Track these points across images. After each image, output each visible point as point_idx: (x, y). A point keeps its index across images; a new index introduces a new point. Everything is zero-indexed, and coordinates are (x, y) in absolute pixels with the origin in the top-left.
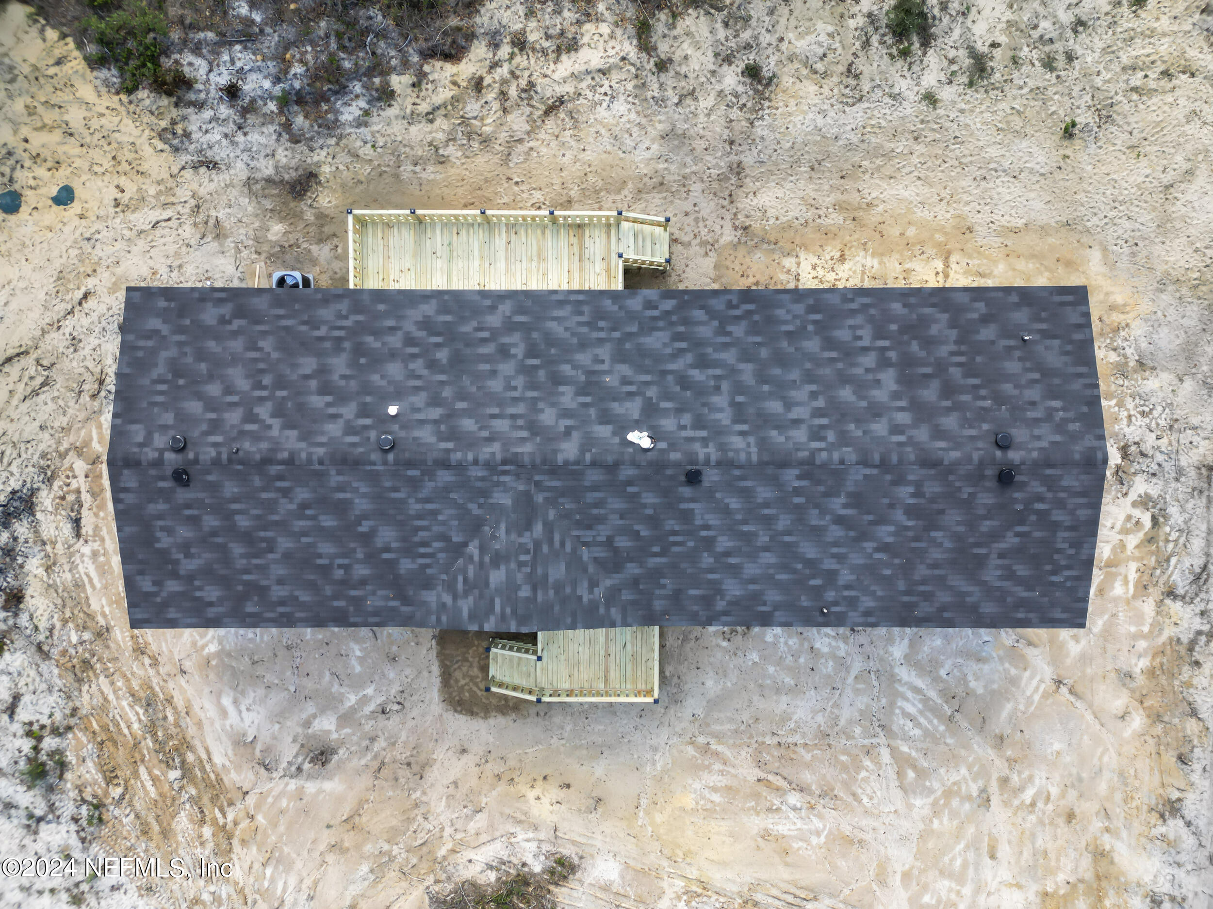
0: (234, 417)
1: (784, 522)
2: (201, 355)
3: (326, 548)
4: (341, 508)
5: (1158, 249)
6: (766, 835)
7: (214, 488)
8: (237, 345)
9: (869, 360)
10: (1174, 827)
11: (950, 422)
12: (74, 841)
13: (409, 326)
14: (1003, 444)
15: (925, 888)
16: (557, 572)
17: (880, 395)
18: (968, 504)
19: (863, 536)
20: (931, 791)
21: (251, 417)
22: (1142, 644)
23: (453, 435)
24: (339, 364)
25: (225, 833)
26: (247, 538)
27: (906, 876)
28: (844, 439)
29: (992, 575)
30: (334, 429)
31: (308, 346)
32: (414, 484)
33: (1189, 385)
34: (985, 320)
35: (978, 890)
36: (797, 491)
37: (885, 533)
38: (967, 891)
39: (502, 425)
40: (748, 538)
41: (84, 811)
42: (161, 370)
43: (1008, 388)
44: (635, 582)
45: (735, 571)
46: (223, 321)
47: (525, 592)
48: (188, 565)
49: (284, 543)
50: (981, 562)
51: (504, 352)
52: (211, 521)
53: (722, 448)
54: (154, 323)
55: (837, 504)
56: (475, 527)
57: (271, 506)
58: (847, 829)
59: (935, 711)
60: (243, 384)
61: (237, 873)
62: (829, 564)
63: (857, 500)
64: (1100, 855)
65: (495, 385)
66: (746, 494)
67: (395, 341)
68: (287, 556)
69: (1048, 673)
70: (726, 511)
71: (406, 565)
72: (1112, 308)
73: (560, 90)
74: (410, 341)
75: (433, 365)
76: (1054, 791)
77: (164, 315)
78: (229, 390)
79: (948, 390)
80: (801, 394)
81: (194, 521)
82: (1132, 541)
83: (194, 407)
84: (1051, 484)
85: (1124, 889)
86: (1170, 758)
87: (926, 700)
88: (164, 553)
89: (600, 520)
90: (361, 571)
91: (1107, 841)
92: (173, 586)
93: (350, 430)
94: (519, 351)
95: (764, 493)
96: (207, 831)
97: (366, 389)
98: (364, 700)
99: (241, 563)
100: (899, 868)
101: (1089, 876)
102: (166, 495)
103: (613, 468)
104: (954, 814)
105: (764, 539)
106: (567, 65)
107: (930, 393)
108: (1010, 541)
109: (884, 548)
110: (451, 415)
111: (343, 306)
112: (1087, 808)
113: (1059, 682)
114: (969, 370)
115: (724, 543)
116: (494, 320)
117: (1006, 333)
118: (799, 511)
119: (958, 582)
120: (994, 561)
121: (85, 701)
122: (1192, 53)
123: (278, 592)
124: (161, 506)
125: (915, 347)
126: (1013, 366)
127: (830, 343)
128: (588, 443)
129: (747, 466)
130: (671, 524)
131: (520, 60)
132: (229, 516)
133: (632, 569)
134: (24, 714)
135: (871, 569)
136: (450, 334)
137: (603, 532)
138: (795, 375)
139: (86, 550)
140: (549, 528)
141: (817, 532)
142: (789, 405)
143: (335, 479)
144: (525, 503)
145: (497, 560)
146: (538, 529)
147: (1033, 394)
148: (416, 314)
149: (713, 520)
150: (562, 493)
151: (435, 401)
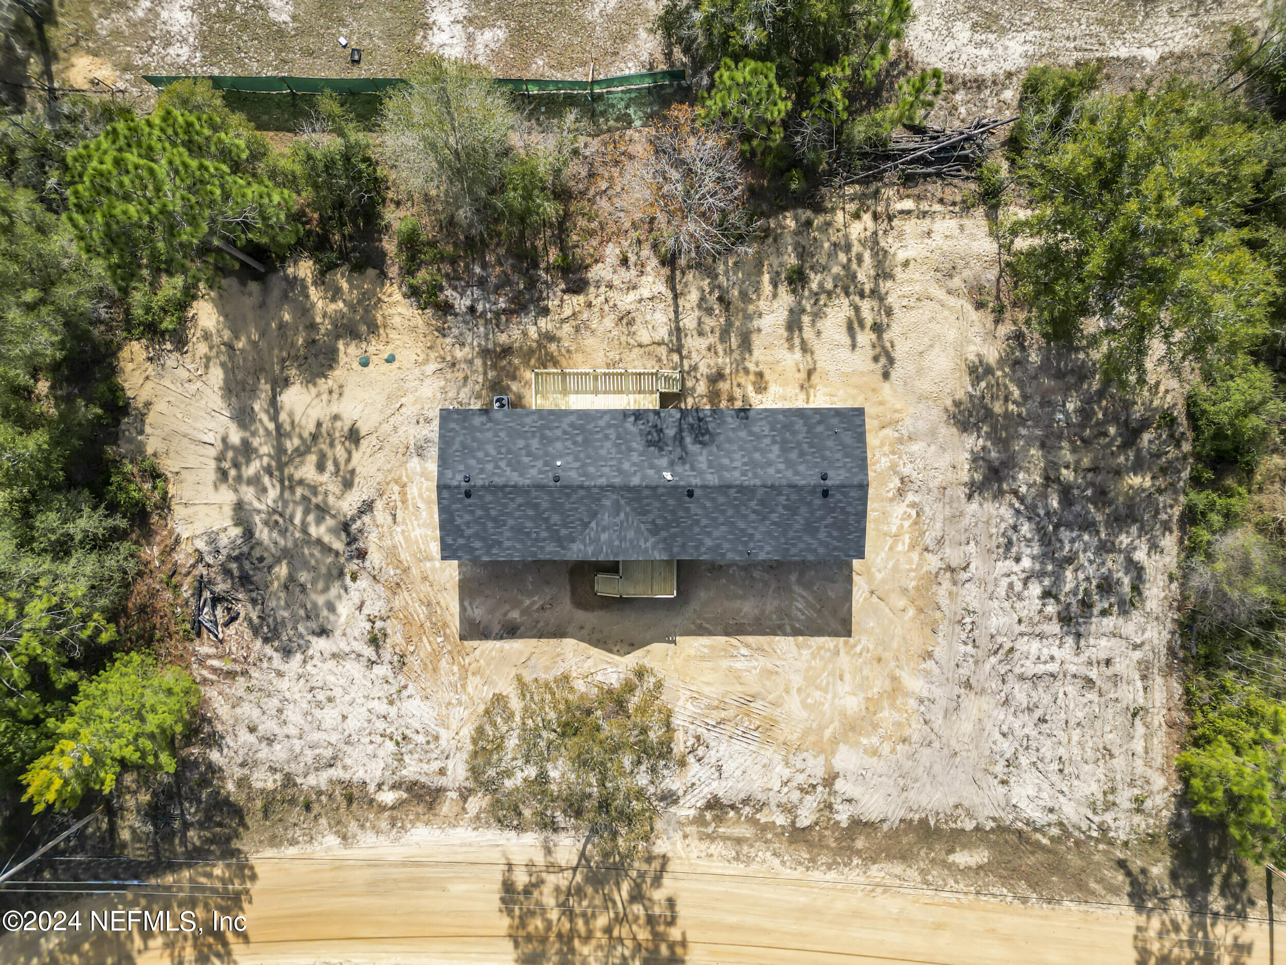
0: (490, 467)
1: (730, 512)
2: (474, 439)
3: (529, 524)
4: (536, 506)
5: (917, 383)
6: (730, 669)
7: (481, 498)
8: (489, 435)
9: (768, 441)
10: (930, 664)
11: (802, 468)
12: (390, 674)
13: (565, 426)
14: (824, 477)
15: (808, 695)
16: (631, 534)
17: (772, 456)
18: (810, 504)
19: (765, 518)
20: (810, 647)
21: (497, 467)
22: (913, 574)
23: (585, 474)
24: (535, 443)
25: (464, 669)
26: (495, 520)
27: (799, 690)
28: (756, 476)
29: (822, 535)
30: (534, 472)
31: (521, 435)
32: (568, 496)
33: (933, 448)
34: (819, 423)
35: (834, 697)
36: (735, 499)
37: (774, 517)
38: (829, 696)
39: (606, 470)
40: (715, 519)
41: (396, 658)
42: (457, 446)
43: (828, 453)
44: (665, 540)
45: (709, 534)
46: (483, 424)
47: (617, 543)
48: (469, 532)
49: (511, 522)
50: (817, 530)
51: (607, 437)
52: (479, 513)
53: (703, 479)
54: (453, 425)
55: (753, 504)
56: (594, 515)
57: (505, 506)
58: (770, 666)
59: (812, 607)
60: (493, 452)
61: (470, 689)
62: (750, 531)
63: (762, 502)
64: (894, 679)
65: (603, 452)
66: (713, 500)
67: (558, 433)
68: (512, 528)
69: (866, 587)
70: (705, 508)
71: (563, 532)
72: (896, 411)
73: (628, 308)
74: (565, 433)
75: (575, 443)
76: (871, 647)
77: (457, 421)
78: (487, 455)
79: (802, 454)
80: (737, 456)
81: (472, 512)
82: (907, 524)
83: (473, 462)
84: (845, 495)
85: (907, 695)
86: (928, 631)
87: (807, 602)
88: (458, 527)
89: (649, 512)
90: (544, 534)
91: (898, 672)
92: (461, 541)
93: (540, 472)
94: (613, 437)
95: (721, 499)
96: (455, 668)
97: (547, 454)
98: (534, 603)
99: (491, 531)
100: (796, 686)
101: (889, 689)
102: (460, 501)
103: (654, 488)
104: (822, 659)
105: (721, 519)
106: (632, 296)
107: (793, 455)
108: (829, 520)
109: (774, 523)
110: (584, 465)
111: (535, 417)
112: (888, 655)
113: (872, 592)
114: (811, 445)
115: (704, 522)
116: (602, 423)
117: (828, 429)
118: (736, 508)
119: (807, 538)
120: (823, 529)
121: (397, 603)
122: (931, 290)
123: (507, 544)
124: (458, 506)
125: (788, 435)
126: (830, 443)
127: (751, 433)
128: (644, 477)
129: (713, 487)
130: (681, 514)
131: (610, 294)
132: (487, 510)
133: (664, 534)
134: (366, 611)
135: (769, 533)
136: (582, 429)
137: (650, 517)
138: (735, 447)
139: (399, 529)
140: (627, 515)
141: (745, 517)
142: (732, 461)
143: (534, 493)
144: (617, 505)
145: (604, 529)
146: (622, 515)
147: (838, 456)
148: (567, 420)
149: (699, 512)
150: (632, 500)
151: (577, 459)
